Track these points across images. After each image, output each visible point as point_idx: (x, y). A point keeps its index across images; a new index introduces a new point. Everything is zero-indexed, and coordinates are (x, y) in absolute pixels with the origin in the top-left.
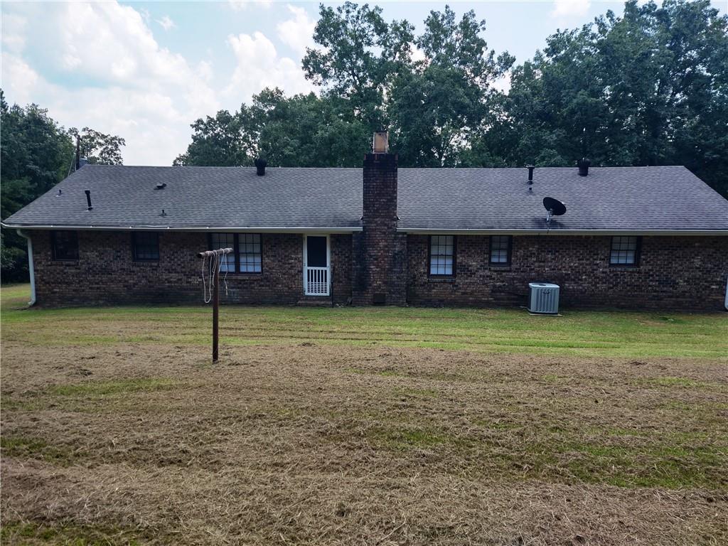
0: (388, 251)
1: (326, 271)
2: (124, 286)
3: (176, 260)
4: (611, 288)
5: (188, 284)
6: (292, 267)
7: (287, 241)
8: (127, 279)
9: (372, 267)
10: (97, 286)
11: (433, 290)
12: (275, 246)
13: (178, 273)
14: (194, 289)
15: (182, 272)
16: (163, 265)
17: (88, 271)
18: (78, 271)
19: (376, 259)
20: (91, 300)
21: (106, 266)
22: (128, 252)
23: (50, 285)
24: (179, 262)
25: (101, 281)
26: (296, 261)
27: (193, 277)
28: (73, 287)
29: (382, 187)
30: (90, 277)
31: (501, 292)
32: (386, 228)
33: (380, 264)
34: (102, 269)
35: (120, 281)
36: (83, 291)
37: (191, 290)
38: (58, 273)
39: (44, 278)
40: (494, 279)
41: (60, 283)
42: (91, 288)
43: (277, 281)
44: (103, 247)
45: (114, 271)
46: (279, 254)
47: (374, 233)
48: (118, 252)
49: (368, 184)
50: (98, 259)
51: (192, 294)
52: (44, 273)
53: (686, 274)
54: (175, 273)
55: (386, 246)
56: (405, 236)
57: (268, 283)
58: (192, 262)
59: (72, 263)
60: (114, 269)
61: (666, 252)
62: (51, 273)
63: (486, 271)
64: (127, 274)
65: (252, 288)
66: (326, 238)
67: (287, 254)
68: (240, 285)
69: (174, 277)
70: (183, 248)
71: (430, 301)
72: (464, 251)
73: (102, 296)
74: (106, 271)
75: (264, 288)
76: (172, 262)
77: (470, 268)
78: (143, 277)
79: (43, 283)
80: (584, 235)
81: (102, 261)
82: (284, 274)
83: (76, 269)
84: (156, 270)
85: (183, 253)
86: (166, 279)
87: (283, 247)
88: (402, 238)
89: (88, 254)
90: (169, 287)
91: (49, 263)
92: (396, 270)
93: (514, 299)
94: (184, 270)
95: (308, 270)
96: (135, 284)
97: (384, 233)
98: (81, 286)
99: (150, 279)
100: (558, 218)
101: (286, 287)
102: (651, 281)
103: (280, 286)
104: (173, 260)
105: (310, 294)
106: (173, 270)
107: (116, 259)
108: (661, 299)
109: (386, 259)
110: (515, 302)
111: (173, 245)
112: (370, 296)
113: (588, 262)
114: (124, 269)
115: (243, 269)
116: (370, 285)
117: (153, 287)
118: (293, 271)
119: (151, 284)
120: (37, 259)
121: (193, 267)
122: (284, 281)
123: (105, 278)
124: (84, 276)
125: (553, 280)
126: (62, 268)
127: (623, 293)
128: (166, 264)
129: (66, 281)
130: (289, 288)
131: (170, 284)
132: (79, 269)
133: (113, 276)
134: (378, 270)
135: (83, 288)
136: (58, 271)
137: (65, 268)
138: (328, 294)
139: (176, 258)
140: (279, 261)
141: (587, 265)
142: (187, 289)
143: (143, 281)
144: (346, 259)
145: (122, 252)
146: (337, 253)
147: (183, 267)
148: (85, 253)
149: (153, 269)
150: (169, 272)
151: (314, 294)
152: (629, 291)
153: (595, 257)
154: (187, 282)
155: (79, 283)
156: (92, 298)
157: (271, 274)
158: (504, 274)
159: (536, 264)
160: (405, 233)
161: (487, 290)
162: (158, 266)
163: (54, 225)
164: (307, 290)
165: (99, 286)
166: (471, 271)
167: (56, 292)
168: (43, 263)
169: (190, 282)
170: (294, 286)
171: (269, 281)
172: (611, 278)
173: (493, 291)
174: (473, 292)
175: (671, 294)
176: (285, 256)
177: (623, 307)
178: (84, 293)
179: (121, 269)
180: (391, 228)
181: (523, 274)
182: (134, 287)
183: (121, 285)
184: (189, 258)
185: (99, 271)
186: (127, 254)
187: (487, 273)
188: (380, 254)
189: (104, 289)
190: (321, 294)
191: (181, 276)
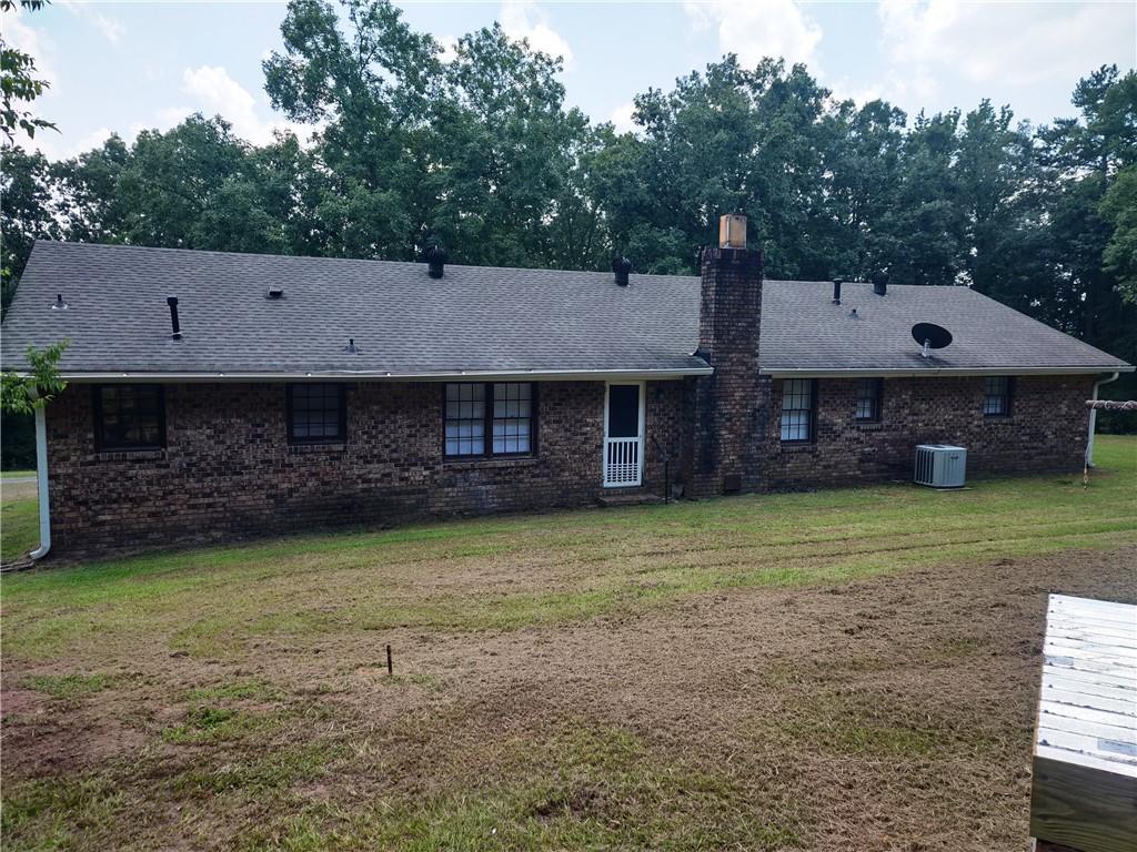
0: (746, 407)
1: (636, 443)
2: (269, 497)
3: (380, 436)
4: (985, 447)
5: (403, 483)
6: (587, 439)
7: (580, 395)
8: (275, 481)
9: (723, 433)
10: (206, 500)
11: (789, 465)
12: (559, 404)
13: (385, 461)
14: (413, 492)
15: (391, 460)
16: (354, 447)
17: (186, 472)
18: (163, 471)
19: (729, 420)
20: (193, 532)
21: (229, 458)
22: (280, 425)
23: (89, 509)
24: (387, 442)
25: (218, 489)
26: (594, 429)
27: (413, 468)
28: (149, 507)
29: (742, 302)
30: (192, 484)
31: (869, 462)
32: (744, 368)
33: (735, 428)
34: (220, 463)
35: (260, 487)
36: (174, 513)
37: (409, 493)
38: (113, 480)
39: (74, 492)
40: (862, 442)
41: (115, 501)
42: (194, 507)
43: (561, 466)
44: (224, 417)
45: (246, 468)
46: (566, 417)
47: (729, 377)
48: (258, 426)
49: (722, 297)
50: (212, 442)
51: (410, 501)
52: (75, 481)
53: (1054, 424)
54: (378, 462)
55: (743, 398)
56: (770, 381)
57: (546, 471)
58: (413, 440)
59: (150, 455)
60: (247, 463)
61: (1037, 396)
62: (94, 480)
63: (854, 431)
64: (276, 472)
65: (520, 481)
66: (638, 386)
67: (580, 417)
68: (498, 478)
69: (376, 470)
70: (395, 412)
71: (783, 482)
72: (828, 402)
73: (217, 520)
74: (228, 467)
75: (539, 480)
76: (373, 441)
77: (834, 429)
78: (312, 474)
79: (71, 503)
80: (960, 375)
81: (221, 448)
82: (574, 453)
83: (159, 466)
84: (339, 459)
85: (394, 422)
86: (359, 476)
87: (574, 405)
88: (767, 385)
89: (188, 433)
90: (364, 490)
91: (90, 458)
92: (756, 435)
93: (882, 471)
94: (395, 455)
95: (610, 444)
96: (291, 491)
97: (742, 377)
98: (169, 505)
99: (326, 479)
100: (939, 353)
101: (576, 474)
102: (1023, 435)
103: (567, 474)
104: (376, 437)
105: (611, 484)
106: (375, 456)
107: (252, 442)
108: (1031, 458)
109: (743, 419)
110: (885, 474)
111: (375, 408)
112: (718, 480)
113: (963, 413)
114: (270, 461)
115: (497, 448)
116: (720, 463)
117: (331, 493)
118: (587, 447)
119: (328, 488)
120: (55, 451)
121: (413, 450)
122: (574, 465)
123: (226, 483)
124: (176, 481)
125: (927, 439)
126: (121, 467)
127: (996, 453)
128: (360, 446)
129: (132, 495)
130: (582, 477)
131: (365, 486)
132: (167, 466)
133: (247, 477)
134: (731, 436)
135: (173, 508)
136: (112, 474)
137: (131, 468)
138: (639, 483)
139: (381, 432)
140: (566, 430)
141: (962, 416)
142: (399, 494)
143: (310, 484)
144: (670, 423)
145: (267, 425)
146: (657, 411)
147: (395, 451)
148: (181, 432)
149: (333, 459)
150: (369, 462)
151: (617, 484)
152: (1002, 450)
153: (970, 405)
154: (402, 479)
155: (163, 498)
156: (195, 527)
157: (552, 454)
158: (874, 434)
159: (910, 418)
160: (770, 376)
161: (854, 459)
162: (345, 451)
163: (127, 371)
164: (606, 479)
165: (211, 500)
166: (835, 432)
167: (103, 523)
168: (73, 459)
169: (407, 479)
170: (588, 473)
171: (547, 467)
172: (986, 433)
173: (861, 461)
174: (837, 463)
175: (1039, 451)
176: (577, 421)
177: (996, 472)
178: (174, 518)
179: (262, 462)
180: (751, 369)
181: (894, 433)
182: (291, 496)
183: (262, 494)
184: (407, 431)
185: (214, 469)
186: (277, 431)
187: (855, 434)
188: (734, 411)
189: (224, 505)
190: (627, 484)
191: (391, 468)
